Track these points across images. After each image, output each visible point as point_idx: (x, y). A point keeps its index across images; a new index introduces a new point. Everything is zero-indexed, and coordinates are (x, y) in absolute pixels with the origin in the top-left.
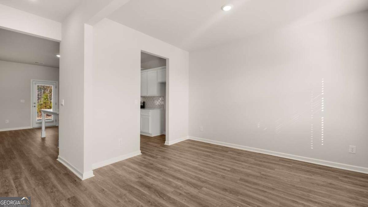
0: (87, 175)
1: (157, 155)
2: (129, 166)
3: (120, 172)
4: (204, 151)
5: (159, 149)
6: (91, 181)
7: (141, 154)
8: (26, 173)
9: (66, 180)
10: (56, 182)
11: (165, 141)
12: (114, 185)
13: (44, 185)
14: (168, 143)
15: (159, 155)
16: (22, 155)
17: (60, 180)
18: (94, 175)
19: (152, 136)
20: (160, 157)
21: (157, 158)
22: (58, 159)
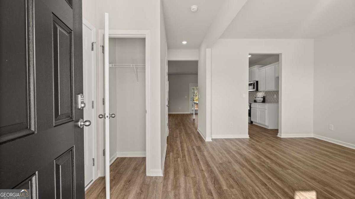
0: (208, 139)
1: (262, 141)
2: (235, 142)
3: (228, 143)
4: (323, 150)
5: (268, 138)
6: (209, 142)
7: (249, 138)
8: (183, 133)
9: (198, 139)
10: (194, 139)
11: (278, 133)
12: (221, 148)
13: (189, 139)
14: (281, 136)
15: (264, 142)
16: (184, 125)
17: (196, 139)
18: (212, 141)
19: (269, 128)
20: (265, 143)
21: (261, 143)
22: (197, 130)
